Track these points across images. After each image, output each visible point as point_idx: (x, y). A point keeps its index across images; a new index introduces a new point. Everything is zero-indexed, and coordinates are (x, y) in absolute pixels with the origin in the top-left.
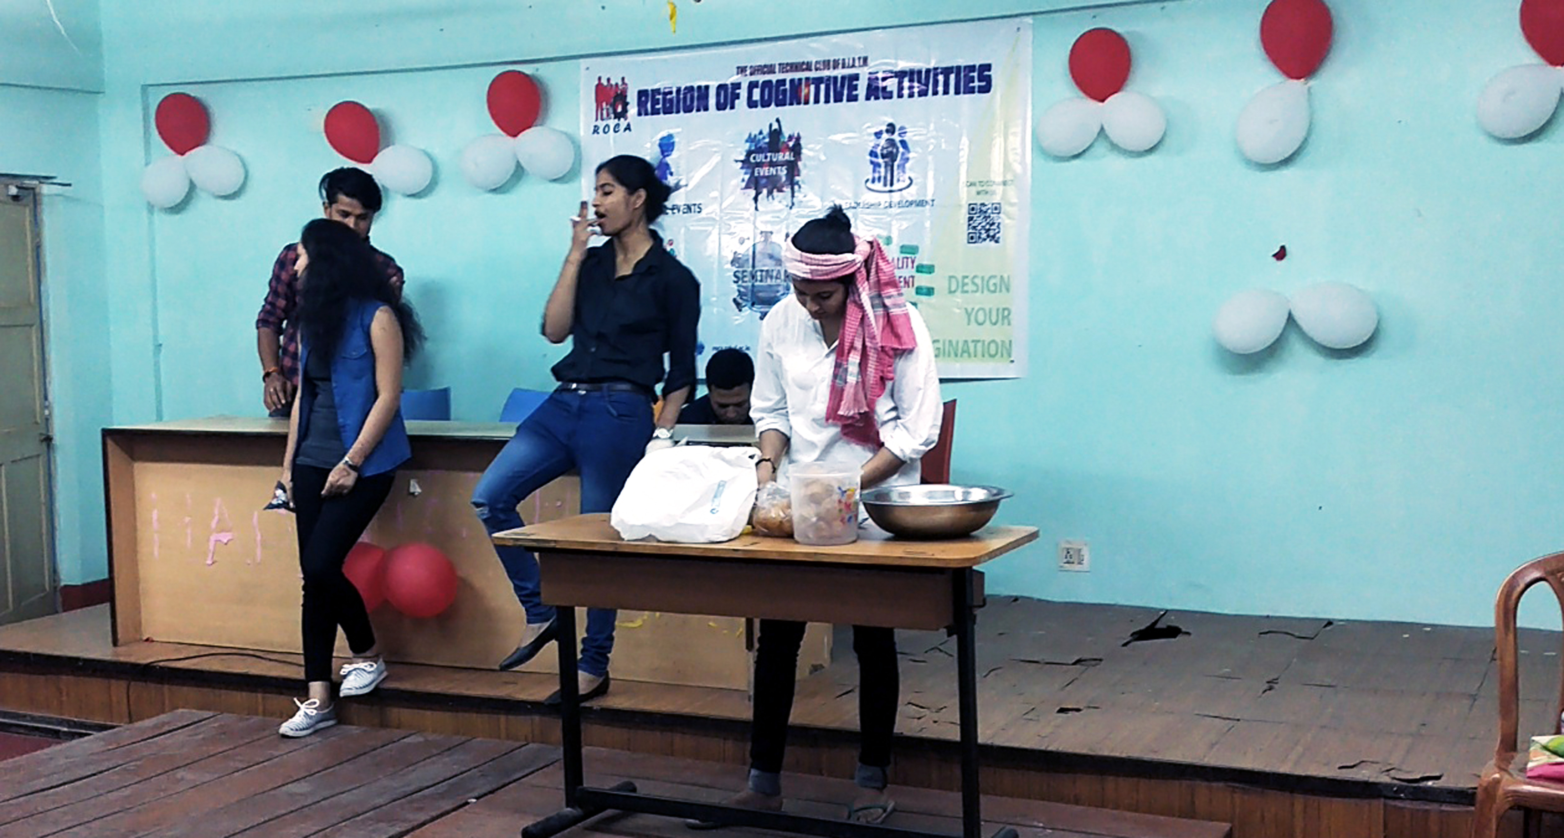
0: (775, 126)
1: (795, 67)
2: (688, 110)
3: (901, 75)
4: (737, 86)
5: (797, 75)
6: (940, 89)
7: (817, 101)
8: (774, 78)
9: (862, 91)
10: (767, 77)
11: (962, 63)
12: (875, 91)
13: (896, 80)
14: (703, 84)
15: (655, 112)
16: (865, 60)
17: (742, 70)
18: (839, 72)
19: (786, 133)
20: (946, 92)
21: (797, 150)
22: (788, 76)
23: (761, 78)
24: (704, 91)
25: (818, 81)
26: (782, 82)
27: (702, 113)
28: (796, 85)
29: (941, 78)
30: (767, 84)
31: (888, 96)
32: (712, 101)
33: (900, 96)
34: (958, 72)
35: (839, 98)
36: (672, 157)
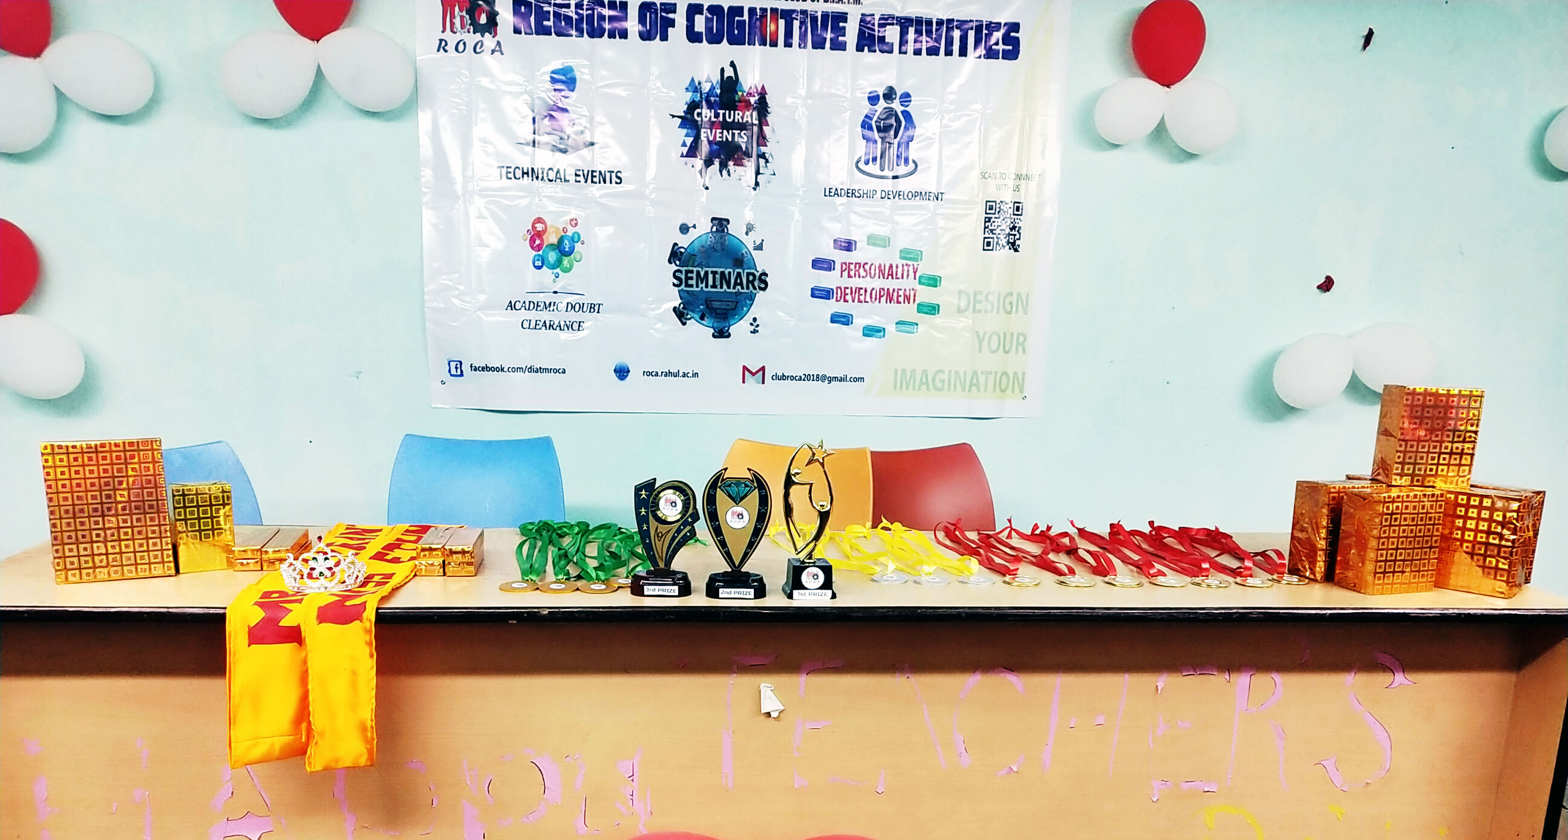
0: (729, 72)
2: (593, 35)
4: (674, 7)
5: (757, 4)
6: (956, 47)
7: (788, 43)
8: (725, 4)
9: (851, 38)
10: (717, 2)
11: (984, 17)
12: (869, 41)
13: (895, 28)
15: (543, 31)
19: (746, 84)
20: (963, 53)
21: (762, 107)
22: (746, 4)
23: (707, 2)
25: (789, 15)
26: (739, 10)
27: (615, 41)
28: (758, 16)
29: (957, 34)
30: (716, 9)
31: (886, 48)
32: (632, 25)
33: (903, 51)
34: (979, 29)
35: (819, 44)
36: (571, 100)
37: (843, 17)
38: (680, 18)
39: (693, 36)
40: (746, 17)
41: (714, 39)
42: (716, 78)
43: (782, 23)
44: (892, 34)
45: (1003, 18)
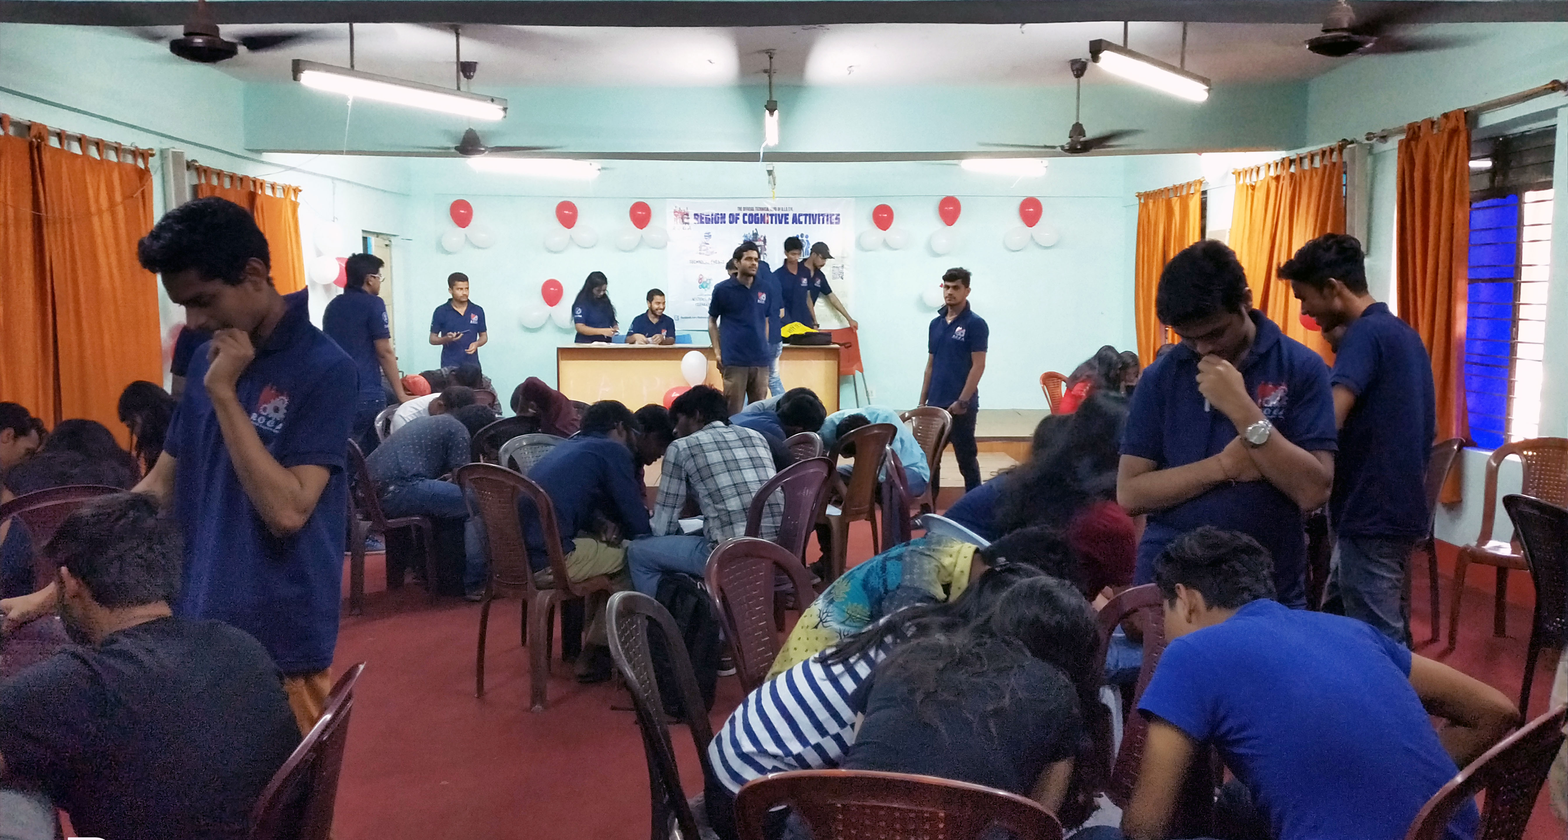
0: (755, 231)
1: (762, 209)
2: (717, 223)
3: (806, 215)
4: (738, 215)
5: (763, 212)
6: (821, 222)
7: (772, 223)
8: (754, 213)
9: (790, 220)
10: (751, 212)
11: (829, 212)
12: (796, 220)
13: (804, 217)
14: (723, 213)
15: (703, 223)
16: (791, 209)
17: (740, 209)
18: (781, 212)
19: (760, 234)
20: (823, 223)
21: (765, 241)
22: (760, 212)
23: (748, 212)
24: (723, 216)
25: (772, 215)
26: (757, 214)
27: (723, 224)
28: (763, 217)
29: (821, 218)
30: (751, 215)
31: (801, 223)
32: (727, 219)
33: (806, 223)
34: (827, 216)
35: (781, 222)
36: (710, 241)
37: (788, 215)
38: (741, 217)
39: (745, 222)
40: (759, 216)
41: (751, 223)
42: (751, 233)
43: (770, 217)
44: (802, 219)
45: (835, 212)
